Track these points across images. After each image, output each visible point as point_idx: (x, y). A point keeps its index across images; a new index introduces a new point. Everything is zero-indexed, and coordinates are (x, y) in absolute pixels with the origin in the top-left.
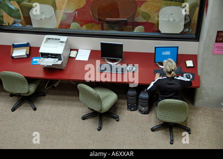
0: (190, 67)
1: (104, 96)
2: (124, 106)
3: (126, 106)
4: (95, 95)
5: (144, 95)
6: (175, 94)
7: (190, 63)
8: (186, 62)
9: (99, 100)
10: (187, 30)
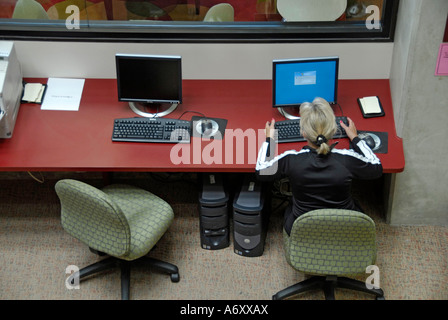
0: (373, 116)
1: (134, 211)
2: (190, 237)
3: (197, 237)
4: (110, 211)
5: (249, 202)
6: (336, 195)
7: (371, 105)
8: (361, 100)
9: (122, 224)
10: (354, 10)
